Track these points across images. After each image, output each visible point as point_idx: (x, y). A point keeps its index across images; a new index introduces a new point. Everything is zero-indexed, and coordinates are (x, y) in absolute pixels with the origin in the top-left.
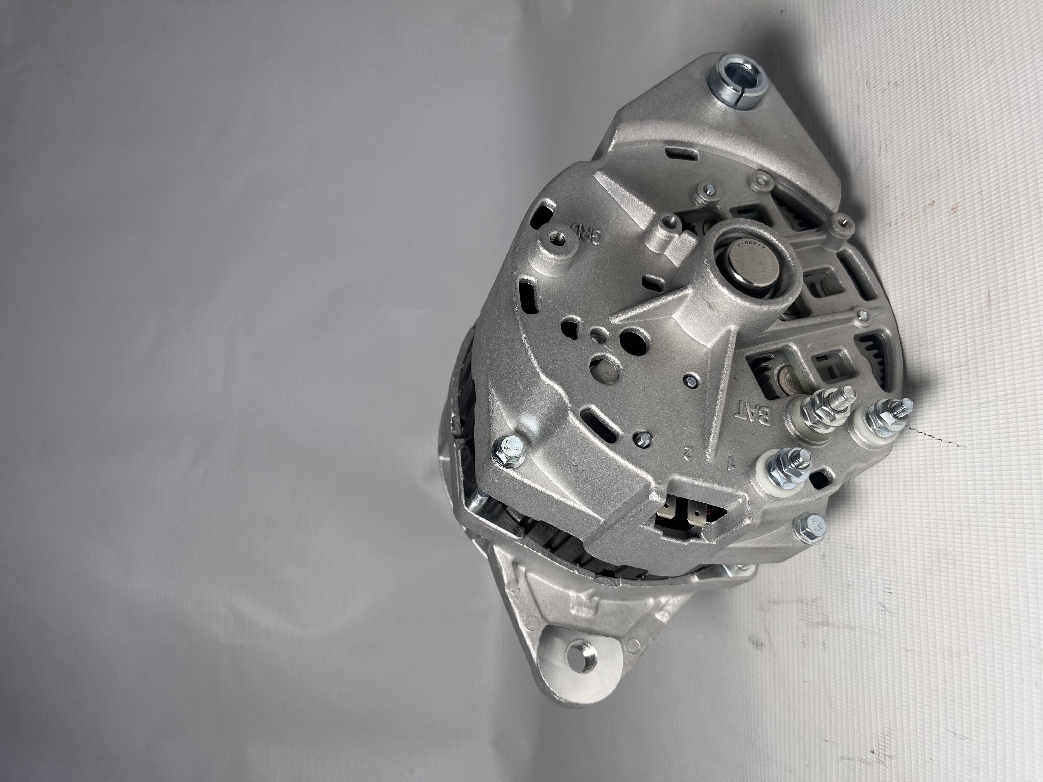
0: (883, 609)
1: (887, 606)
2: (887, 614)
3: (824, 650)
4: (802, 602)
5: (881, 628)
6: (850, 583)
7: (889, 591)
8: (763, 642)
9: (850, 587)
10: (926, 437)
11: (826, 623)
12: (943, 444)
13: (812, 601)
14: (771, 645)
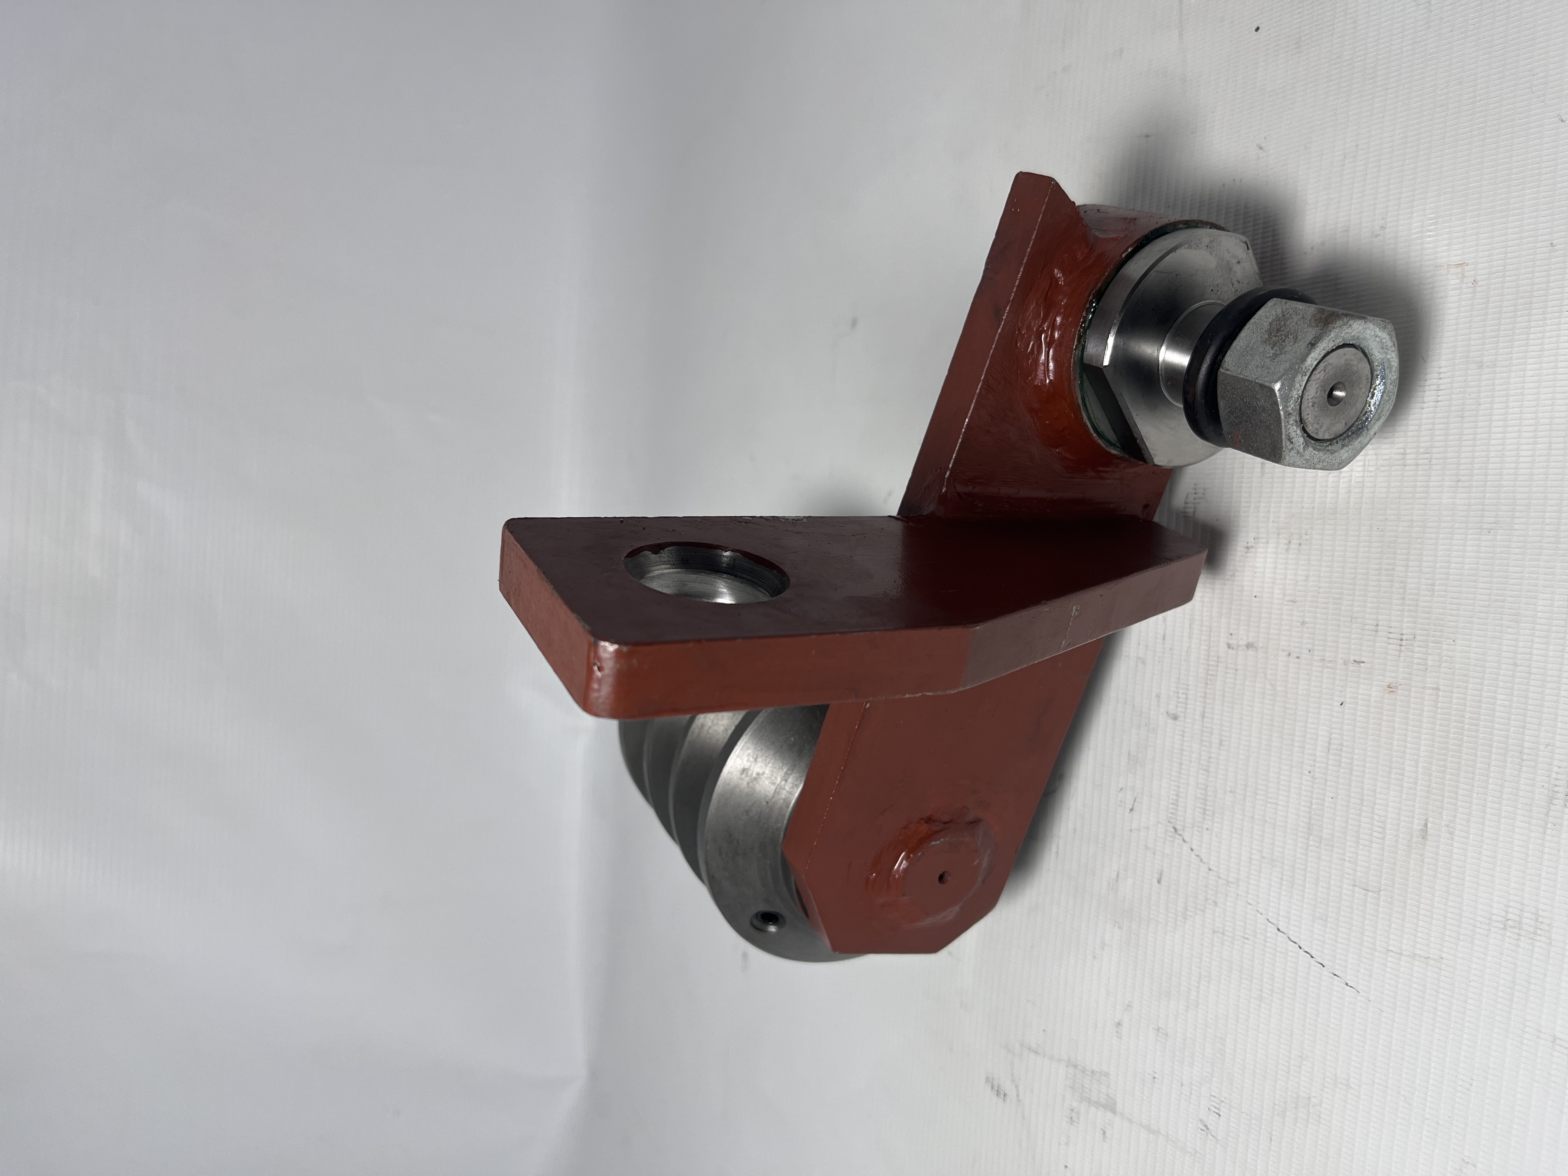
0: (1204, 1128)
1: (1209, 1127)
2: (1210, 1137)
3: (1104, 1140)
4: (1075, 1066)
5: (1198, 1149)
6: (1156, 1076)
7: (1218, 1112)
8: (1007, 1092)
9: (1155, 1080)
10: (1301, 951)
11: (1110, 1107)
12: (1325, 971)
13: (1093, 1072)
14: (1019, 1101)
